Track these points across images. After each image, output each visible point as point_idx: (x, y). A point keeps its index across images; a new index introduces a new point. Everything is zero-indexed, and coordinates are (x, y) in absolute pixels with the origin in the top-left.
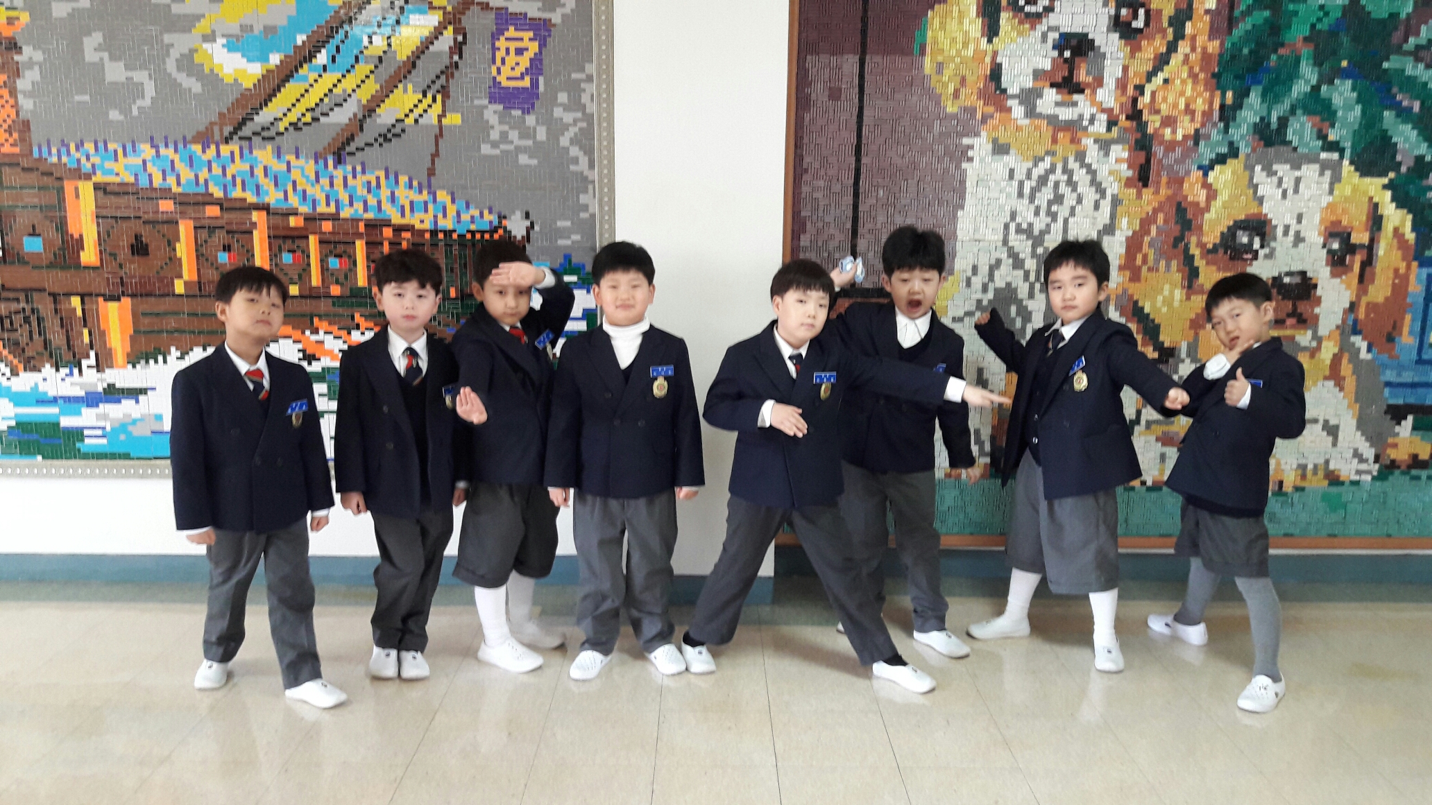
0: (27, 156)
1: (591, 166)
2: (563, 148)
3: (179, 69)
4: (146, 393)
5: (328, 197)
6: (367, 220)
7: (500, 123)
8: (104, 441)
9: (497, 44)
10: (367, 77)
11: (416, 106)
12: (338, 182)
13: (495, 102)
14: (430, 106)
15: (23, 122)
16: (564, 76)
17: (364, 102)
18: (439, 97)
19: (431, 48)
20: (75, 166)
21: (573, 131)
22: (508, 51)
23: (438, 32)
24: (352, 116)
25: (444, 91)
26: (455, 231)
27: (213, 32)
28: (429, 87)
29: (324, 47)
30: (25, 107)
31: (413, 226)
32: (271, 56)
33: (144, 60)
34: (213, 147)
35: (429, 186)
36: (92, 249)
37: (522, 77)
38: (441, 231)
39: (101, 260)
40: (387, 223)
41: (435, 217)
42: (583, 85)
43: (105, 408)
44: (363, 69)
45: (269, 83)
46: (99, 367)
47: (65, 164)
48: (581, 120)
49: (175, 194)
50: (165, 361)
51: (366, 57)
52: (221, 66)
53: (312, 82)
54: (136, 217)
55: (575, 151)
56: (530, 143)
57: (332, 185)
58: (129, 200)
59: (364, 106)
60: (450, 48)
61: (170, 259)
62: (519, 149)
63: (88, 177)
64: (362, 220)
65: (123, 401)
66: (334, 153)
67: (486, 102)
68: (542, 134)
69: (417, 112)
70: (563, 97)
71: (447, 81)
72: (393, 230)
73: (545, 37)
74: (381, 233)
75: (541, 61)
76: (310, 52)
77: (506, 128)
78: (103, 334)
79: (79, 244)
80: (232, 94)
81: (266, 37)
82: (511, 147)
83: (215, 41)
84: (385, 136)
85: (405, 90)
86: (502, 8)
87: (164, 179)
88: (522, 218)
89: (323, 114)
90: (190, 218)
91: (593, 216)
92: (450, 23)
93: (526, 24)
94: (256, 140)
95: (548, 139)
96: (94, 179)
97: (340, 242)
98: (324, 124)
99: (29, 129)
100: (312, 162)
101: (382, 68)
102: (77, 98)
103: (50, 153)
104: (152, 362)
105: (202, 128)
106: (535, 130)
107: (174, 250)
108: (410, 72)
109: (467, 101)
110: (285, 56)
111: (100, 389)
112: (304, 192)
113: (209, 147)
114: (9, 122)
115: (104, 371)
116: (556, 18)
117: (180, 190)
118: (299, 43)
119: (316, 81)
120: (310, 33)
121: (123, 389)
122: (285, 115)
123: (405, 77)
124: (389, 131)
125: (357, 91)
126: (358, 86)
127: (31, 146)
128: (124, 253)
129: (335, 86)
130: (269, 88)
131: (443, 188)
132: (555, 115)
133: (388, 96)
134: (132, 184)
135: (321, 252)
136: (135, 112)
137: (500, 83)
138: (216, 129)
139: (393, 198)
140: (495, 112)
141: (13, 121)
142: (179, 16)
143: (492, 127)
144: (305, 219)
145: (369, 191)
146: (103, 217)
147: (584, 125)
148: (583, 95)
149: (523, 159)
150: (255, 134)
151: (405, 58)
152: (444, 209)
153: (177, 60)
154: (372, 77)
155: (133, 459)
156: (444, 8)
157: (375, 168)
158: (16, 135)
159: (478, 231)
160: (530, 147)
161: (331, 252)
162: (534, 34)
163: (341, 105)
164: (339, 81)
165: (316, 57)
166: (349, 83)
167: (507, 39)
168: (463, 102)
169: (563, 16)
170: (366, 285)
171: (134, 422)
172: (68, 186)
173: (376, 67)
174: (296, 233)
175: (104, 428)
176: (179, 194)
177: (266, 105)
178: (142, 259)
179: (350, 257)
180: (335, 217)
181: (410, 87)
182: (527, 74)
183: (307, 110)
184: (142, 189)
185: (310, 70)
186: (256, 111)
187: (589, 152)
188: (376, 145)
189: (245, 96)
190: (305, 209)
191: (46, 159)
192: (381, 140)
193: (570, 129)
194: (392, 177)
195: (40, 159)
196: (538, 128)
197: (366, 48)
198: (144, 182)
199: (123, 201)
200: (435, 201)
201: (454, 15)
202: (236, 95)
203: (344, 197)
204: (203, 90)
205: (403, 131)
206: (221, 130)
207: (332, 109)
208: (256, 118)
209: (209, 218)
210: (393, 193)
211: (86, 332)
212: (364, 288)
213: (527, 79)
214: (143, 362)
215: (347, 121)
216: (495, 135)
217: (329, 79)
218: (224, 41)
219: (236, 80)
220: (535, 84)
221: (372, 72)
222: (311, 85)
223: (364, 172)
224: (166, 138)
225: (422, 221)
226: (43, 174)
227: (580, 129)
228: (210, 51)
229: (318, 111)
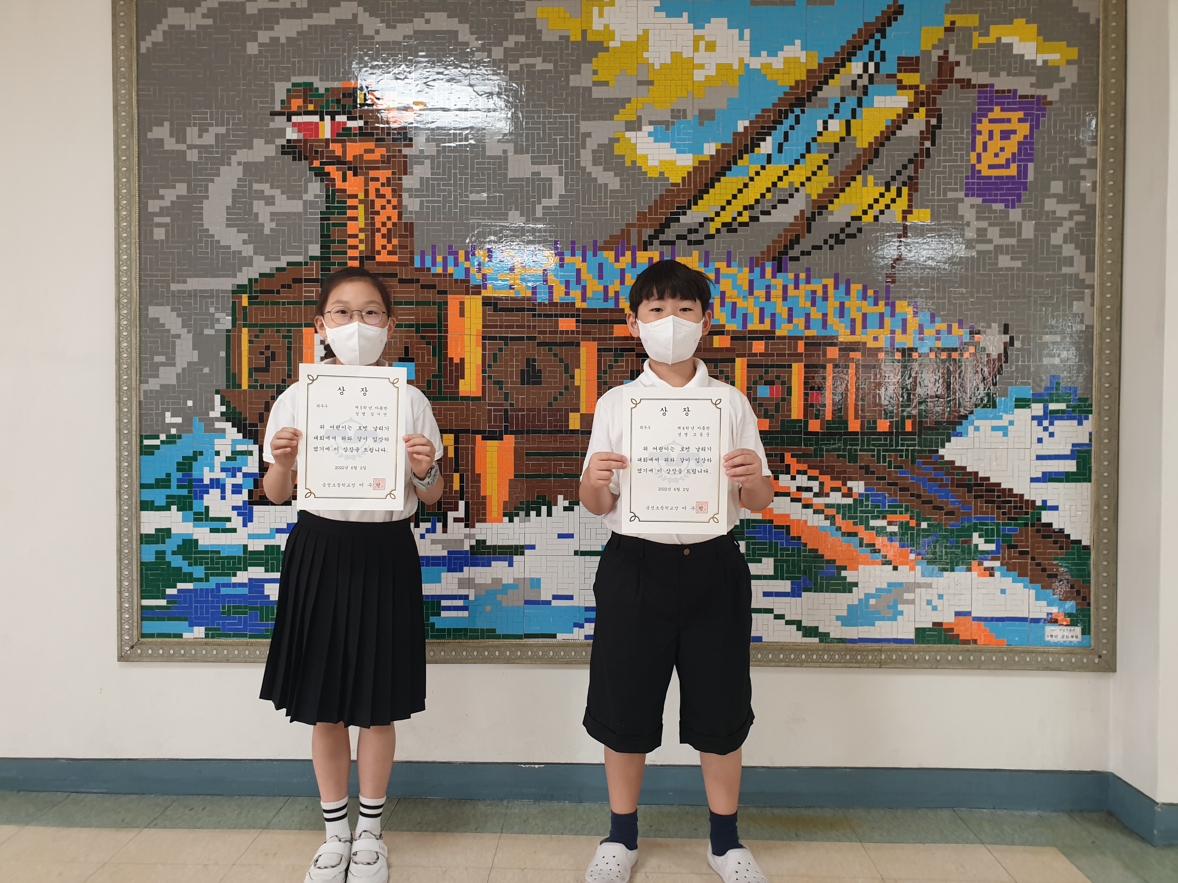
0: (405, 265)
1: (1090, 268)
2: (1054, 246)
3: (595, 164)
4: (522, 554)
5: (762, 310)
6: (807, 338)
7: (978, 219)
8: (465, 614)
9: (979, 127)
10: (820, 168)
11: (876, 201)
12: (776, 293)
13: (973, 195)
14: (893, 201)
15: (406, 224)
16: (1060, 161)
17: (814, 197)
18: (905, 190)
19: (898, 132)
20: (463, 277)
21: (1068, 225)
22: (991, 133)
23: (907, 115)
24: (798, 214)
25: (912, 183)
26: (916, 350)
27: (639, 118)
28: (893, 178)
29: (770, 134)
30: (409, 209)
31: (865, 343)
32: (706, 145)
33: (556, 151)
34: (628, 254)
35: (888, 298)
36: (474, 377)
37: (1007, 166)
38: (898, 350)
39: (484, 389)
40: (832, 341)
41: (893, 332)
42: (1083, 172)
43: (468, 572)
44: (815, 158)
45: (701, 177)
46: (468, 521)
47: (451, 275)
48: (1078, 213)
49: (578, 309)
50: (549, 514)
51: (820, 145)
52: (645, 157)
53: (752, 174)
54: (529, 338)
55: (1068, 250)
56: (1013, 241)
57: (768, 298)
58: (523, 317)
59: (813, 201)
60: (922, 132)
61: (567, 388)
62: (999, 249)
63: (477, 290)
64: (801, 338)
65: (493, 563)
66: (774, 259)
67: (961, 194)
68: (1028, 230)
69: (877, 207)
70: (1057, 187)
71: (916, 171)
72: (840, 350)
73: (1038, 115)
74: (825, 354)
75: (1032, 143)
76: (752, 139)
77: (984, 224)
78: (477, 479)
79: (460, 369)
80: (656, 191)
81: (701, 124)
82: (990, 247)
83: (640, 129)
84: (837, 236)
85: (865, 184)
86: (986, 86)
87: (567, 294)
88: (999, 333)
89: (764, 213)
90: (594, 339)
91: (1090, 328)
92: (922, 105)
93: (1014, 103)
94: (681, 244)
95: (1036, 236)
96: (484, 293)
97: (772, 366)
98: (764, 224)
99: (412, 235)
100: (747, 270)
101: (838, 157)
102: (473, 197)
103: (434, 264)
104: (533, 513)
105: (617, 232)
106: (1020, 225)
107: (573, 377)
108: (871, 162)
109: (939, 195)
110: (723, 145)
111: (467, 548)
112: (734, 304)
113: (623, 255)
114: (389, 225)
115: (474, 527)
116: (1052, 94)
117: (584, 305)
118: (741, 129)
119: (757, 173)
120: (754, 119)
121: (495, 546)
122: (718, 214)
123: (865, 168)
124: (842, 230)
125: (807, 184)
126: (808, 179)
127: (412, 253)
128: (512, 382)
129: (780, 179)
130: (701, 182)
131: (905, 298)
132: (1047, 208)
133: (843, 190)
134: (529, 299)
135: (749, 378)
136: (539, 213)
137: (979, 172)
138: (634, 231)
139: (842, 311)
140: (972, 206)
141: (394, 224)
142: (601, 100)
143: (968, 224)
144: (732, 339)
145: (813, 304)
146: (491, 338)
147: (1082, 218)
148: (1083, 184)
149: (1004, 261)
150: (680, 237)
151: (866, 146)
152: (904, 321)
153: (594, 151)
154: (826, 167)
155: (498, 637)
156: (917, 87)
157: (821, 277)
158: (395, 241)
159: (944, 350)
160: (1013, 246)
161: (761, 377)
162: (1025, 115)
163: (786, 202)
164: (786, 173)
165: (759, 146)
166: (797, 176)
167: (991, 121)
168: (933, 195)
169: (1061, 91)
170: (802, 417)
171: (506, 588)
172: (453, 301)
173: (831, 156)
174: (719, 356)
175: (466, 597)
176: (584, 310)
177: (696, 204)
178: (533, 389)
179: (783, 383)
180: (768, 336)
181: (871, 178)
182: (1014, 162)
183: (745, 208)
184: (540, 304)
185: (750, 163)
186: (683, 210)
187: (1087, 249)
188: (826, 247)
189: (673, 191)
190: (733, 326)
191: (429, 269)
192: (832, 242)
193: (1064, 222)
194: (842, 287)
195: (421, 269)
196: (1024, 223)
197: (820, 134)
198: (542, 297)
199: (514, 318)
200: (893, 315)
201: (928, 94)
202: (661, 191)
203: (782, 310)
204: (622, 186)
205: (860, 230)
206: (640, 233)
207: (774, 207)
208: (681, 217)
209: (617, 339)
210: (842, 304)
211: (456, 476)
212: (799, 421)
213: (1014, 167)
214: (522, 513)
215: (792, 220)
216: (970, 234)
217: (773, 171)
218: (651, 128)
219: (662, 173)
220: (1023, 172)
221: (825, 162)
222: (752, 179)
223: (808, 282)
224: (573, 243)
225: (876, 339)
226: (423, 287)
227: (1077, 223)
228: (633, 141)
229: (759, 208)
